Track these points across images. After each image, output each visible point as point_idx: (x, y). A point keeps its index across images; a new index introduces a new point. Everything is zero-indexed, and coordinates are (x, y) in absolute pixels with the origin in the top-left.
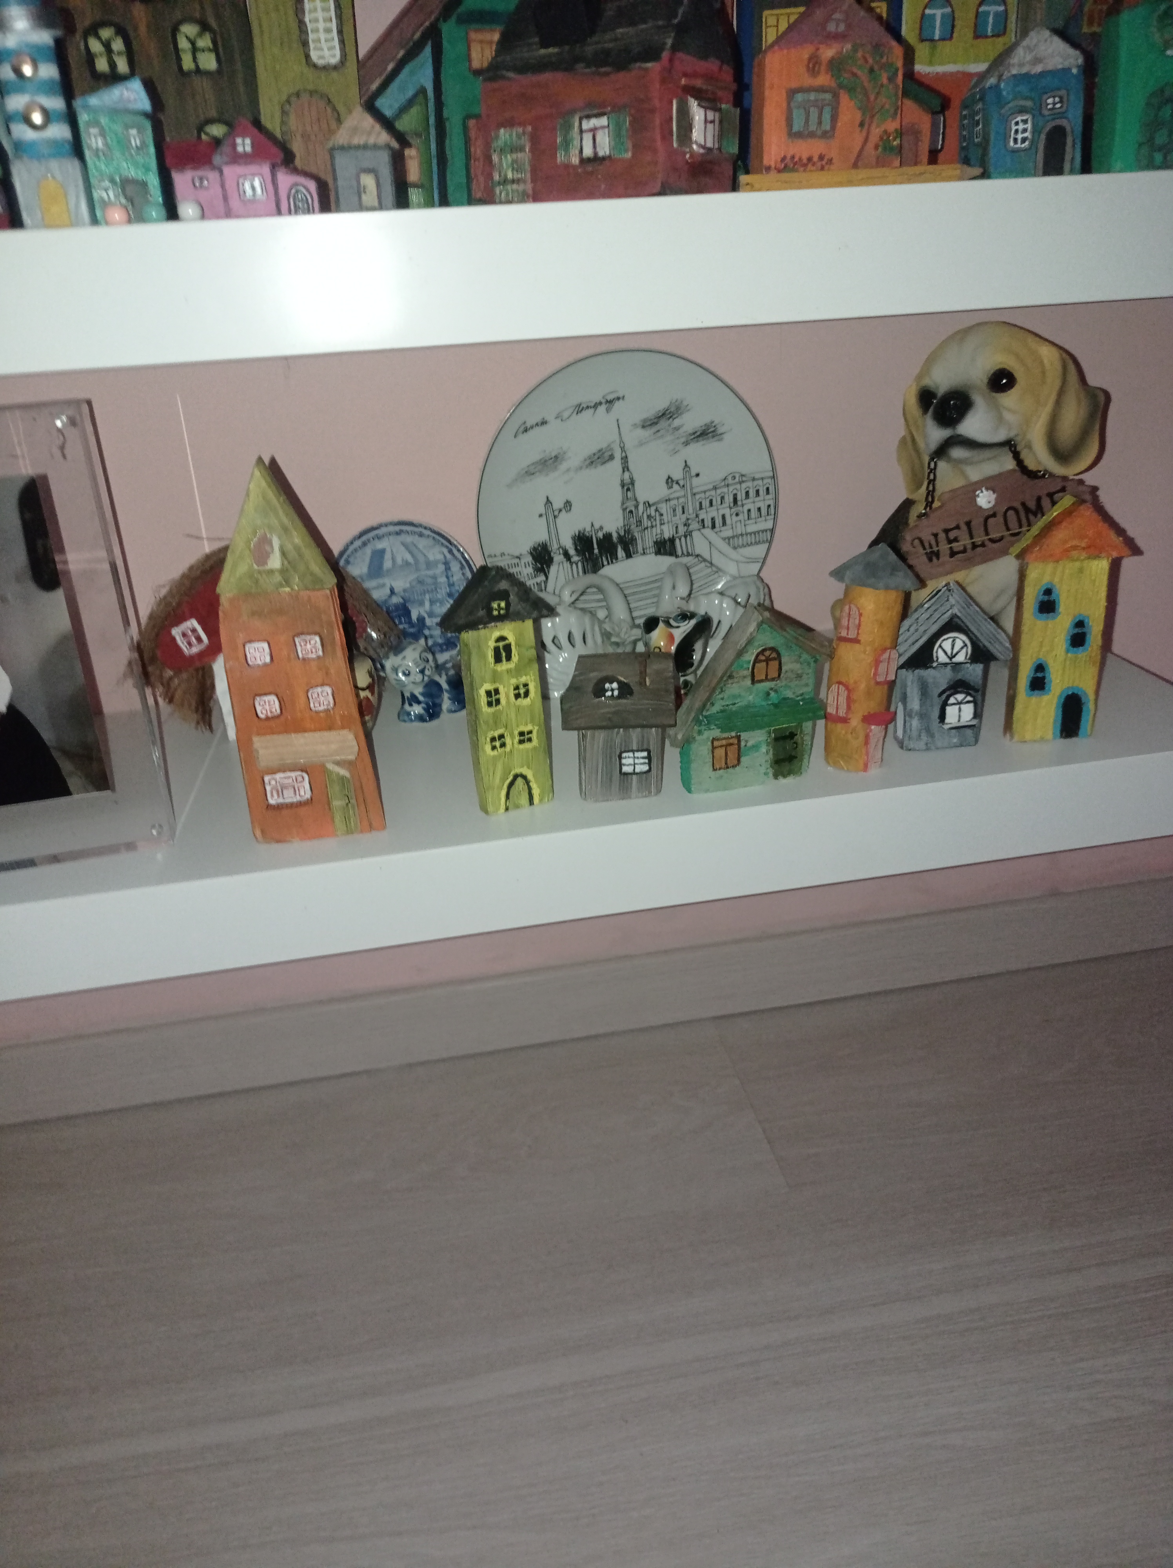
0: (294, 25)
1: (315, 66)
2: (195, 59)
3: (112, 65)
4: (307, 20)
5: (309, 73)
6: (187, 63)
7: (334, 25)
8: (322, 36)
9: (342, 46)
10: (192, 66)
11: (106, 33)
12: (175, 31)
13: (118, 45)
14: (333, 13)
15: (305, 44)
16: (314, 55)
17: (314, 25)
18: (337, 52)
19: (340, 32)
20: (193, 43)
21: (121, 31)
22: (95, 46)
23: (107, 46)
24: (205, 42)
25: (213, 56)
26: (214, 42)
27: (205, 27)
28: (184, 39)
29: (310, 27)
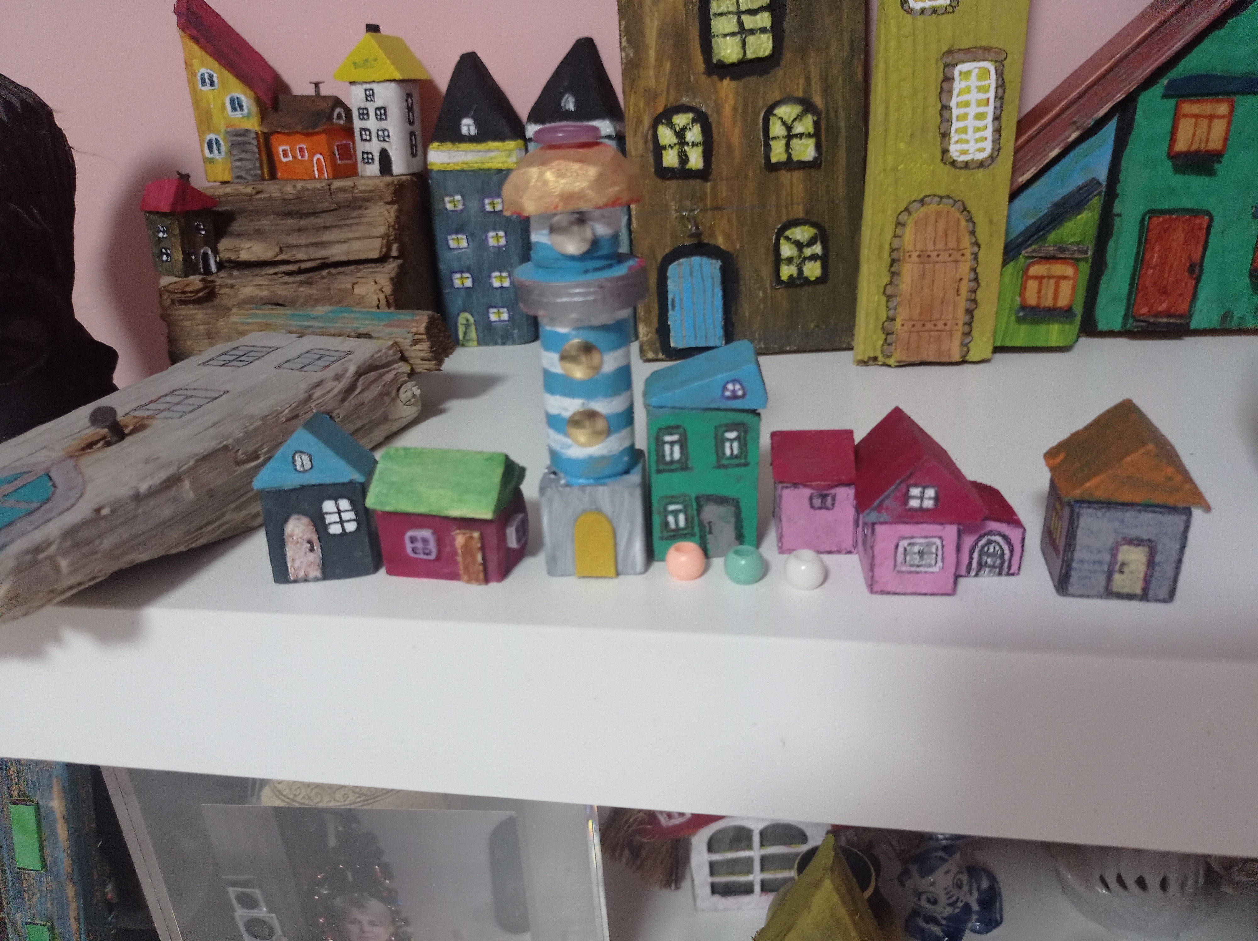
0: (933, 111)
1: (953, 163)
2: (788, 146)
3: (684, 158)
4: (953, 104)
5: (944, 171)
6: (778, 153)
7: (990, 110)
8: (971, 123)
9: (997, 136)
10: (783, 157)
11: (680, 120)
12: (769, 112)
13: (694, 134)
14: (991, 95)
15: (945, 135)
16: (955, 150)
17: (962, 111)
18: (988, 146)
19: (997, 118)
20: (789, 128)
21: (701, 118)
22: (666, 135)
23: (680, 134)
24: (805, 125)
25: (811, 142)
26: (816, 124)
27: (808, 106)
28: (779, 123)
29: (955, 112)
